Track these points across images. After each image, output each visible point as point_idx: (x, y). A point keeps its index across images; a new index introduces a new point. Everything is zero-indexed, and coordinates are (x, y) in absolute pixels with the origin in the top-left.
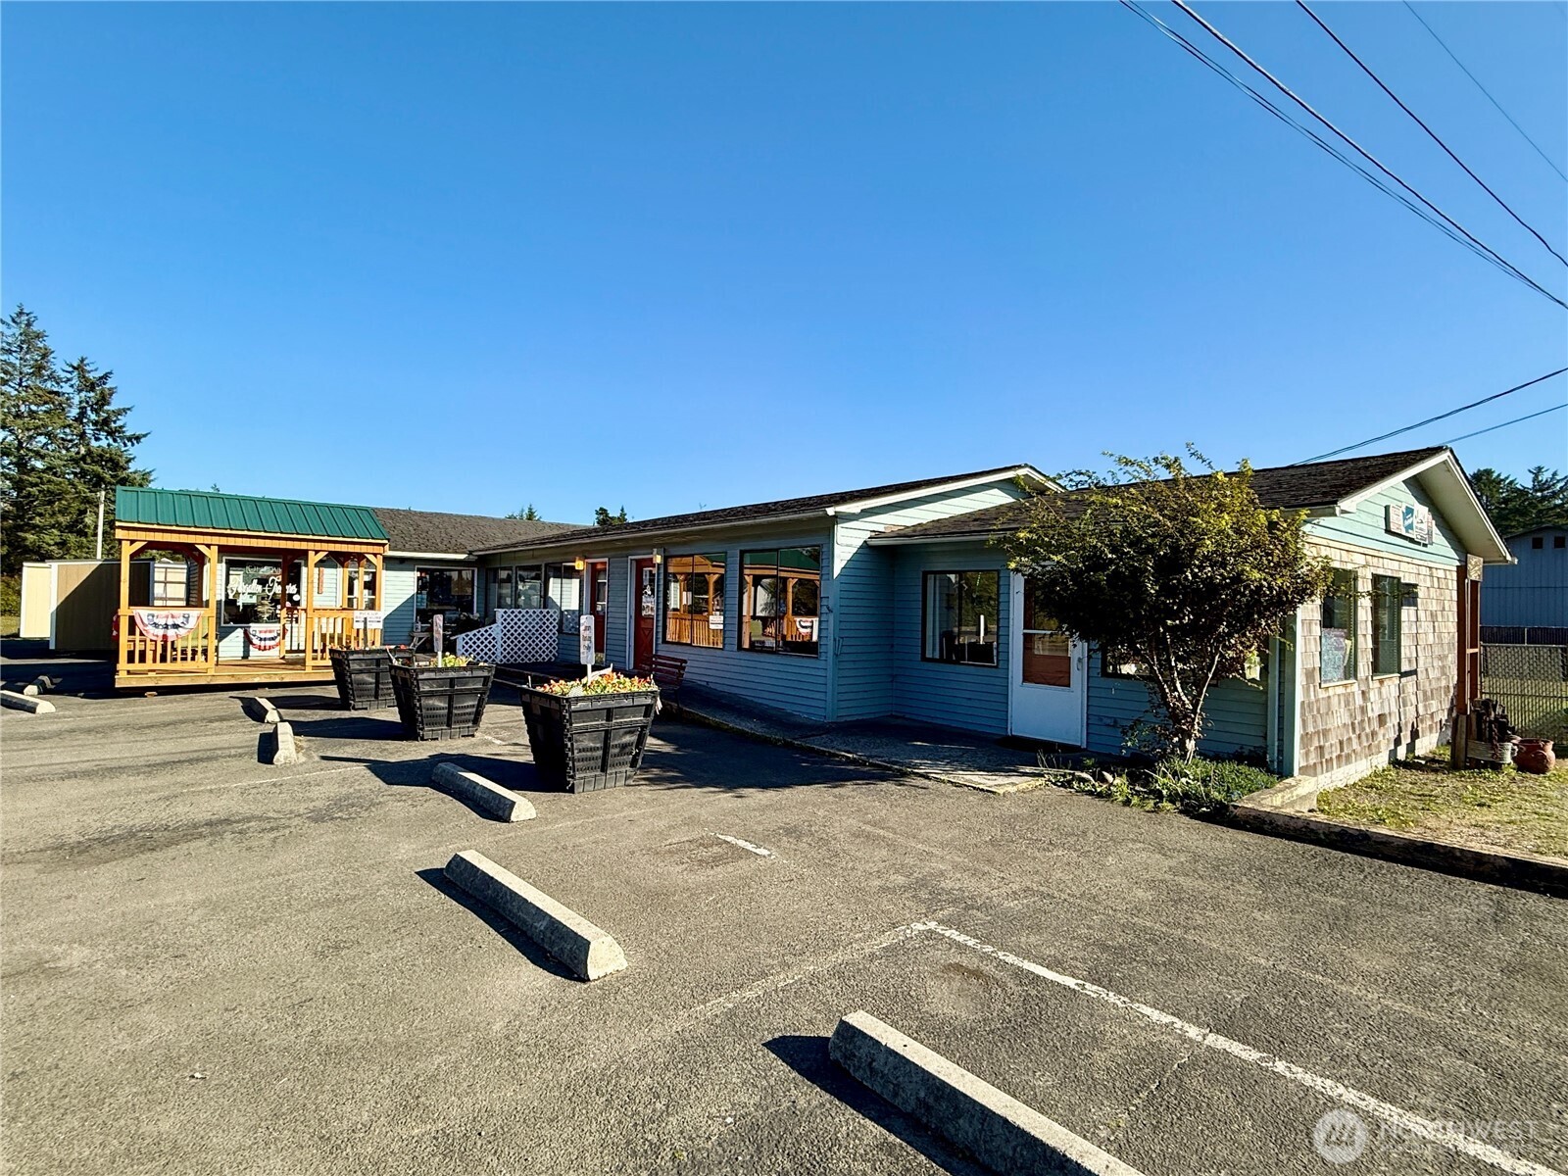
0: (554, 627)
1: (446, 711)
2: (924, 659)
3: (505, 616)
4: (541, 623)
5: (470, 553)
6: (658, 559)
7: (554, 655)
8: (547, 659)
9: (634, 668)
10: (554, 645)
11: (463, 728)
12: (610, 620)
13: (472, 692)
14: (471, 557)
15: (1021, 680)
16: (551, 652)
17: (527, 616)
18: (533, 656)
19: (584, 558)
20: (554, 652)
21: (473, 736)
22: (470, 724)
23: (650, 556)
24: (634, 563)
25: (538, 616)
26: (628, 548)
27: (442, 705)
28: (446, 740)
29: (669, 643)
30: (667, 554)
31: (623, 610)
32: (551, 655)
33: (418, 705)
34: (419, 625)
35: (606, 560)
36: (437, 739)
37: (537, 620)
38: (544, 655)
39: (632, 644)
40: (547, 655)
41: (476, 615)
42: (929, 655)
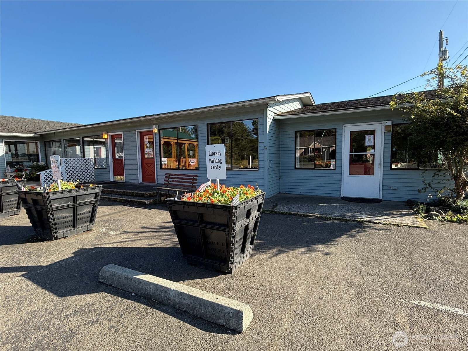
0: (92, 166)
1: (72, 218)
2: (296, 168)
3: (66, 162)
4: (85, 164)
5: (35, 133)
6: (155, 131)
7: (93, 179)
8: (90, 181)
9: (142, 182)
10: (93, 174)
11: (84, 226)
12: (126, 161)
13: (88, 204)
14: (36, 135)
15: (349, 174)
16: (91, 177)
17: (78, 161)
18: (83, 180)
19: (107, 133)
20: (93, 177)
21: (91, 230)
22: (88, 224)
23: (151, 129)
24: (139, 134)
25: (83, 161)
26: (135, 126)
27: (68, 215)
28: (74, 236)
29: (164, 169)
30: (160, 128)
31: (135, 156)
32: (92, 179)
33: (51, 217)
34: (10, 169)
35: (122, 133)
36: (67, 237)
37: (83, 163)
38: (88, 179)
39: (141, 171)
40: (90, 179)
41: (42, 163)
42: (298, 166)
